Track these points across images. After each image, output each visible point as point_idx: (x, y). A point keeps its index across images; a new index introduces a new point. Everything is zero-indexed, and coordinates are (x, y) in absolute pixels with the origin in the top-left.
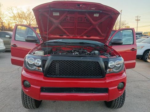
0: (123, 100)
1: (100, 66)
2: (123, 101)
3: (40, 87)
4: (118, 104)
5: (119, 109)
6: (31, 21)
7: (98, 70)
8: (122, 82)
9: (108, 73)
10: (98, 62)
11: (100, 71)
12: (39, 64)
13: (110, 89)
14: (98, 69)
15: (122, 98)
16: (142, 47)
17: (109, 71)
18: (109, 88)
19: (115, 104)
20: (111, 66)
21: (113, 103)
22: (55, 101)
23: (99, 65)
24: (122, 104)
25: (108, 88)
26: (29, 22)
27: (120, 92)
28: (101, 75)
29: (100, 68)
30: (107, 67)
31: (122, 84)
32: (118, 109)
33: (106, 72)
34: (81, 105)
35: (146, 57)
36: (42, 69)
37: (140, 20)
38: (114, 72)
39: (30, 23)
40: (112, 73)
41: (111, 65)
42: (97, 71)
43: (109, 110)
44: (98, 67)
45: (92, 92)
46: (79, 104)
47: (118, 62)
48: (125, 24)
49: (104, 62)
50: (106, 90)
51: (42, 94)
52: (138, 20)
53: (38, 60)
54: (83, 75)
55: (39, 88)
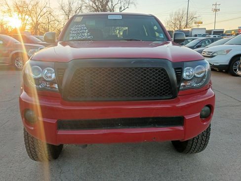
0: (207, 137)
1: (168, 77)
2: (206, 139)
3: (56, 121)
4: (198, 145)
5: (199, 154)
6: (39, 17)
7: (164, 85)
8: (208, 106)
9: (182, 90)
10: (163, 69)
11: (167, 86)
12: (50, 77)
13: (187, 117)
14: (165, 82)
15: (205, 135)
16: (228, 51)
17: (184, 86)
18: (185, 116)
19: (192, 145)
20: (187, 76)
21: (189, 145)
22: (86, 145)
23: (166, 74)
24: (205, 145)
25: (184, 118)
26: (35, 20)
27: (205, 124)
28: (169, 94)
29: (169, 79)
30: (180, 78)
31: (207, 108)
32: (196, 154)
33: (179, 87)
34: (132, 151)
35: (234, 68)
36: (57, 87)
37: (219, 10)
38: (193, 88)
39: (37, 22)
40: (189, 88)
41: (188, 74)
42: (162, 86)
43: (181, 156)
44: (165, 78)
45: (155, 125)
46: (129, 149)
47: (200, 68)
48: (196, 18)
49: (175, 69)
50: (180, 121)
51: (61, 132)
52: (216, 10)
53: (48, 70)
54: (136, 95)
55: (54, 121)
